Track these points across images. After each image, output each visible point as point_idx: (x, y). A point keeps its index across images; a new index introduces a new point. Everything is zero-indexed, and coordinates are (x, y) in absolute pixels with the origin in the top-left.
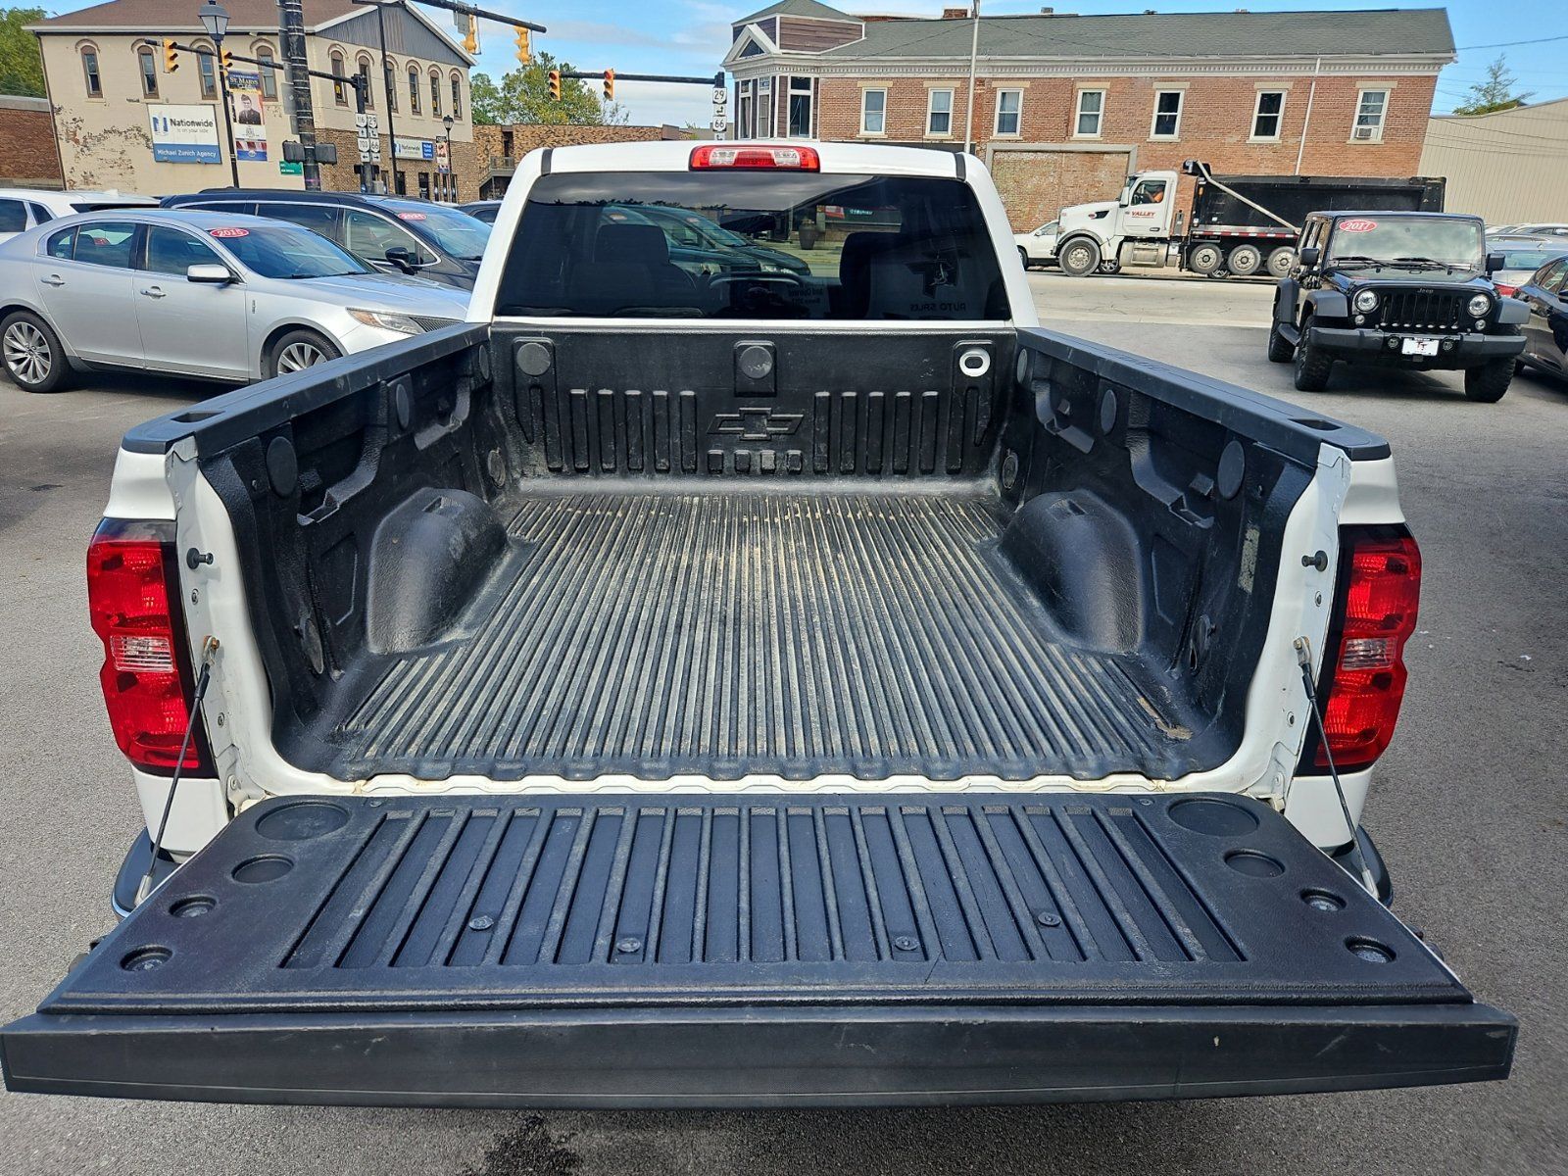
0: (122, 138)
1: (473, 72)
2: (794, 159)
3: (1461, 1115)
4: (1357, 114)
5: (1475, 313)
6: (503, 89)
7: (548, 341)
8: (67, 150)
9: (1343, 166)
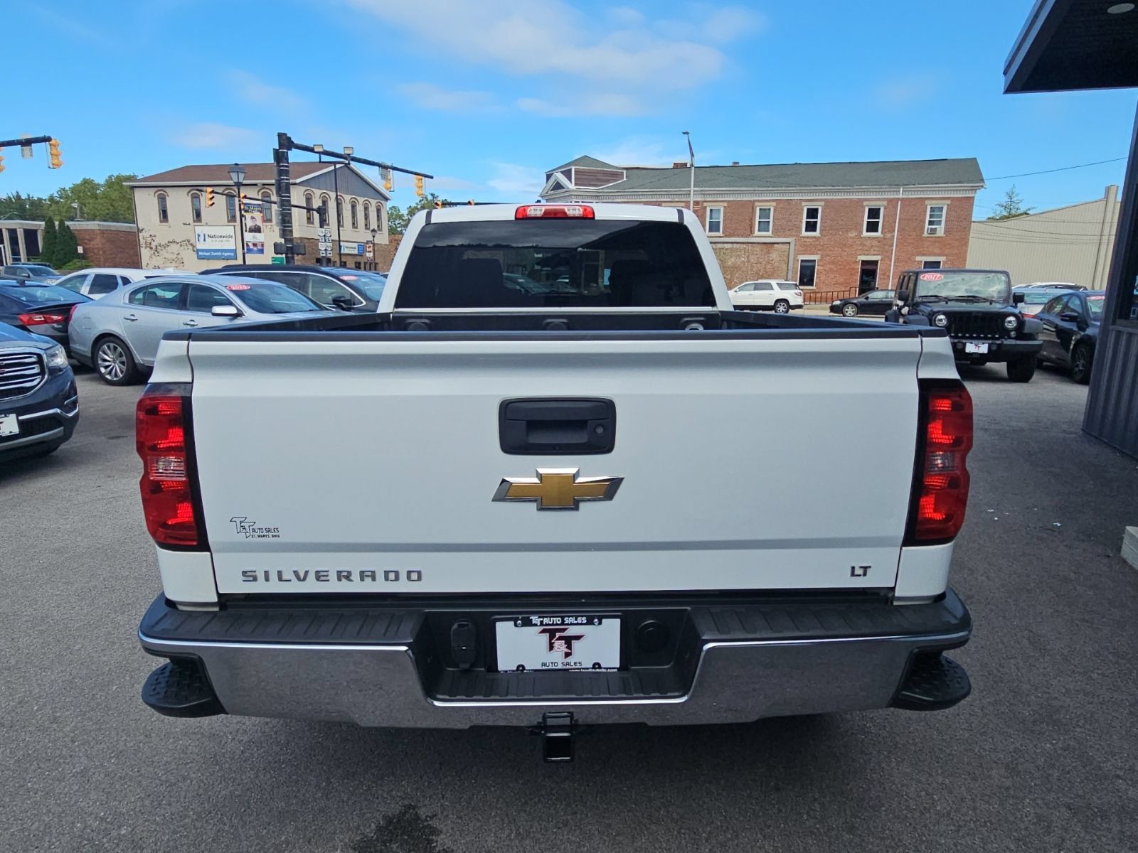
0: (179, 245)
1: (389, 204)
2: (578, 212)
3: (1034, 800)
4: (928, 219)
5: (1009, 327)
6: (408, 215)
7: (427, 321)
8: (145, 253)
9: (921, 250)
